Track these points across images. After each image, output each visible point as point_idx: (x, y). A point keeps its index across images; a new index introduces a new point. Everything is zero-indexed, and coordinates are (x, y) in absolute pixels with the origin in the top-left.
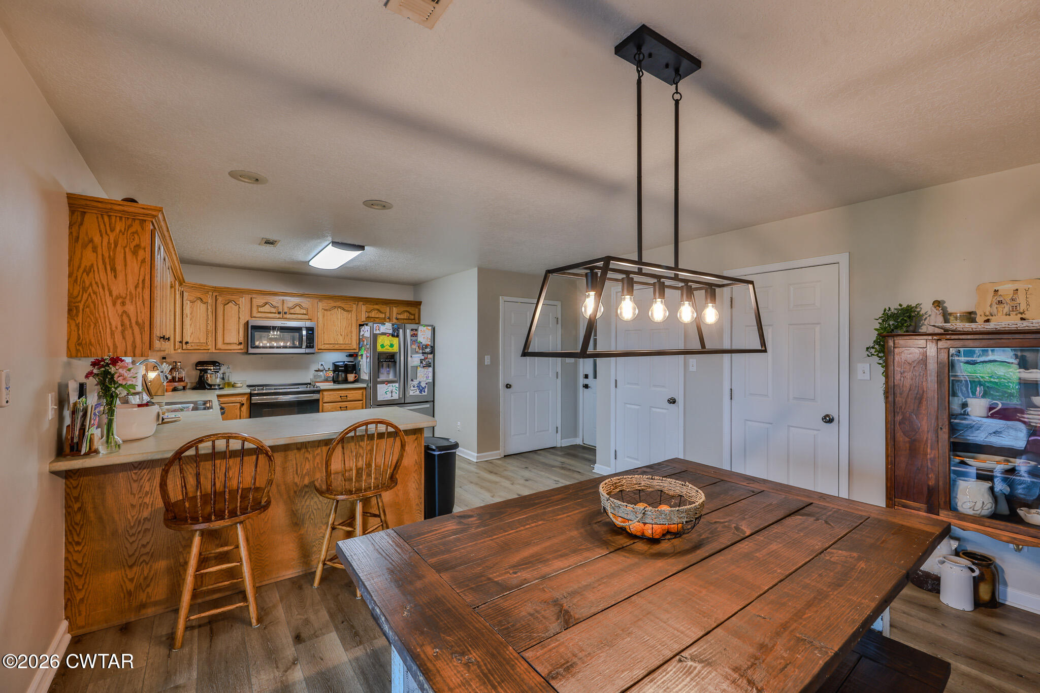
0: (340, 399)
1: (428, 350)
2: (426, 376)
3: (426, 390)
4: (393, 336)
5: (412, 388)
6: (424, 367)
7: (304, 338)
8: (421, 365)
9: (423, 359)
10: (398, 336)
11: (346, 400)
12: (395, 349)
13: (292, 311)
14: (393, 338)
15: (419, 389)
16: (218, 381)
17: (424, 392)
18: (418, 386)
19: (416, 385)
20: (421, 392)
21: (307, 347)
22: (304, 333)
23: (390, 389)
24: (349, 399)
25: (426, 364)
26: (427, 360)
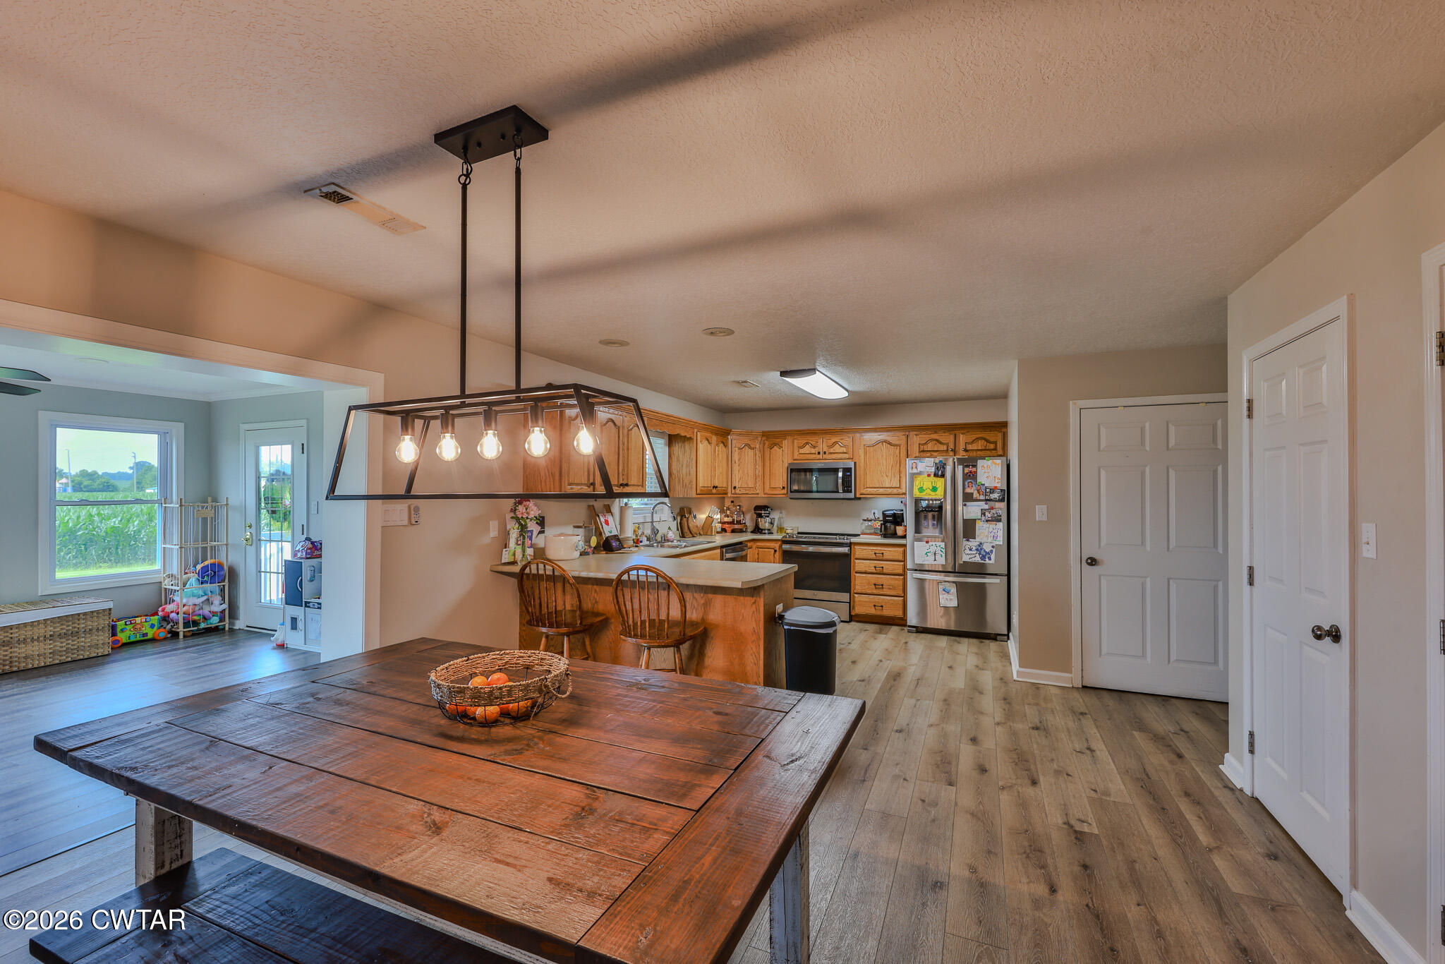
0: (874, 556)
1: (995, 496)
2: (992, 534)
3: (993, 556)
4: (936, 475)
5: (968, 551)
6: (987, 521)
7: (840, 481)
8: (983, 518)
9: (985, 510)
10: (943, 476)
11: (881, 558)
12: (939, 494)
13: (832, 450)
14: (936, 479)
15: (980, 554)
16: (767, 526)
17: (990, 559)
18: (977, 550)
19: (974, 548)
20: (983, 558)
21: (844, 491)
22: (840, 474)
23: (933, 549)
24: (885, 557)
25: (991, 517)
26: (994, 511)
